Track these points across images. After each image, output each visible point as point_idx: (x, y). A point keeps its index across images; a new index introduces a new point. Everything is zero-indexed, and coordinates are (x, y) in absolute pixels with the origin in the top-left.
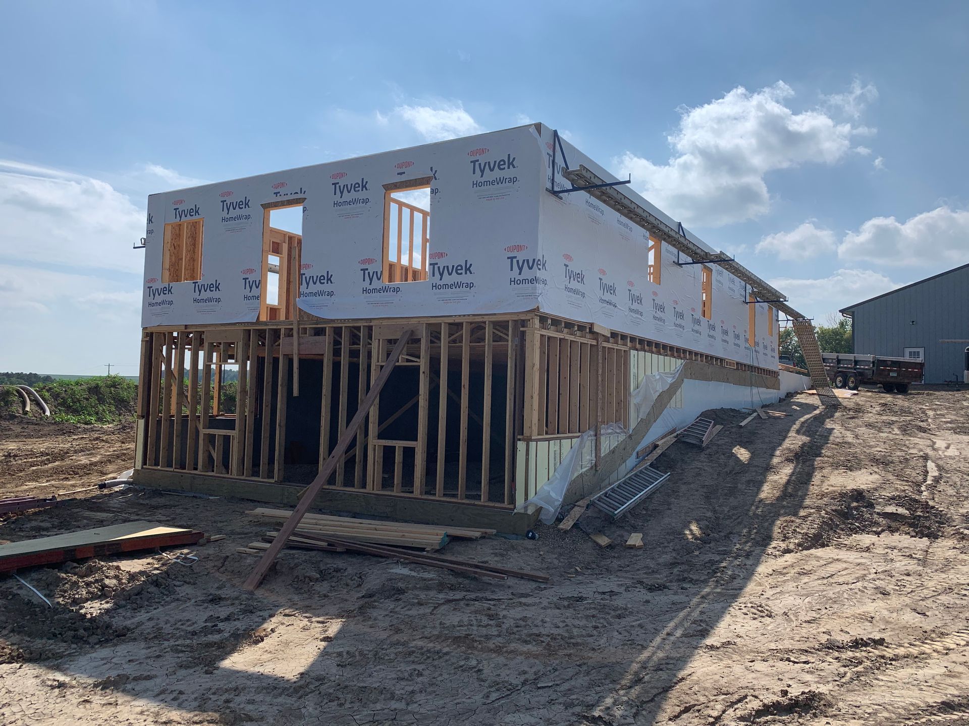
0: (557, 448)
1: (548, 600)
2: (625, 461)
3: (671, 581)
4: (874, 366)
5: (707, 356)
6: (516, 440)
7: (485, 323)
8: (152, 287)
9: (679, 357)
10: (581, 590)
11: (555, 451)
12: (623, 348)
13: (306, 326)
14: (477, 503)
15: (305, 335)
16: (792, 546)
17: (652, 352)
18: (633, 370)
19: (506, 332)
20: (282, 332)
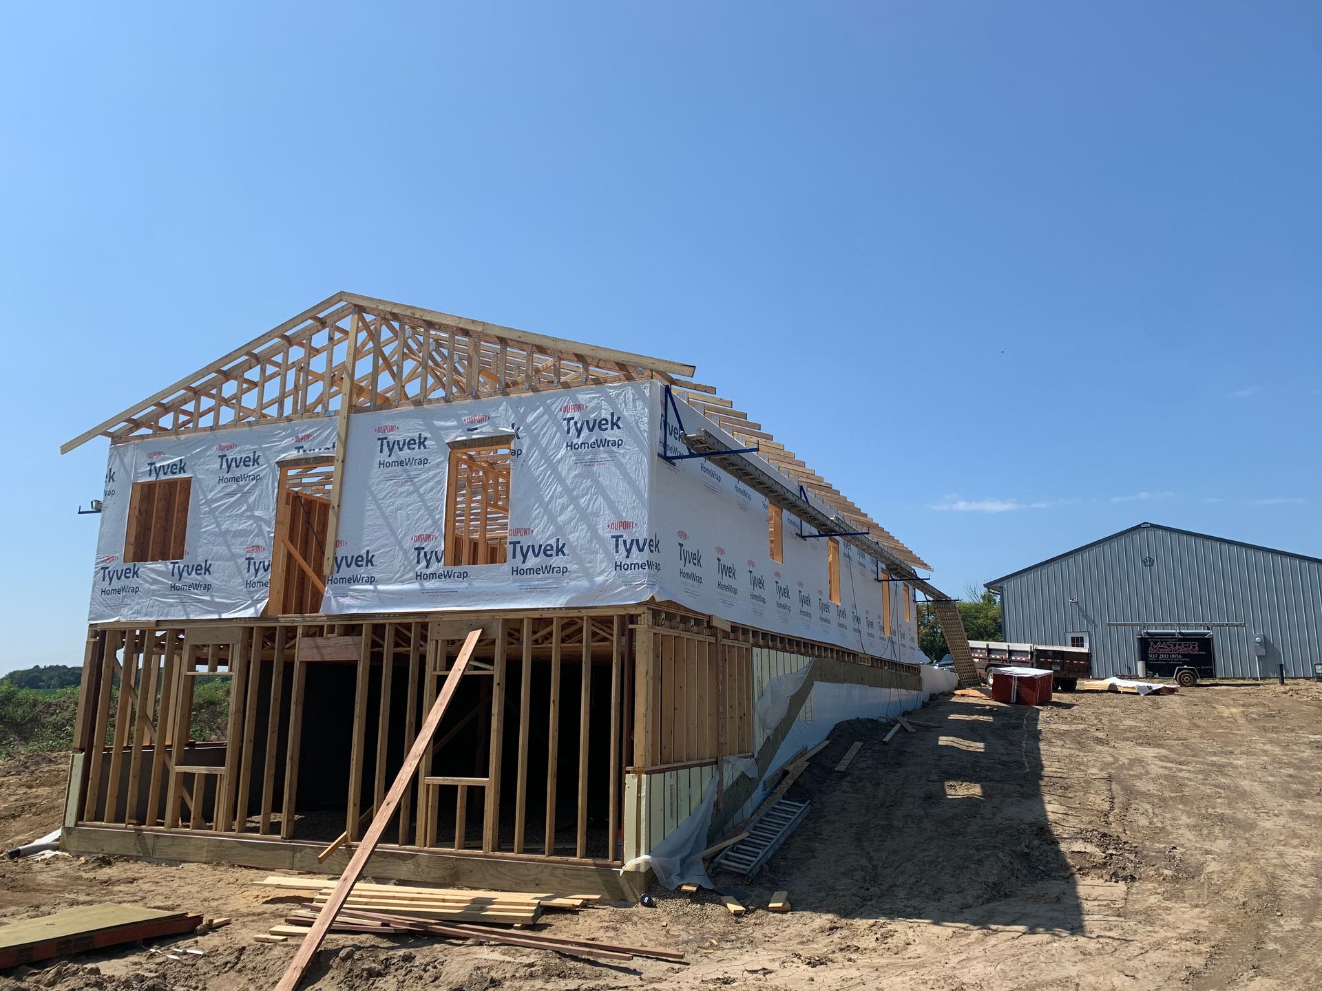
0: (674, 782)
1: (688, 985)
2: (750, 795)
3: (834, 952)
4: (1032, 657)
5: (838, 651)
6: (624, 772)
7: (581, 618)
8: (108, 568)
9: (806, 654)
10: (726, 970)
11: (671, 786)
12: (745, 645)
13: (333, 623)
14: (571, 859)
15: (332, 635)
16: (970, 900)
17: (777, 650)
18: (757, 674)
19: (610, 631)
20: (300, 631)
